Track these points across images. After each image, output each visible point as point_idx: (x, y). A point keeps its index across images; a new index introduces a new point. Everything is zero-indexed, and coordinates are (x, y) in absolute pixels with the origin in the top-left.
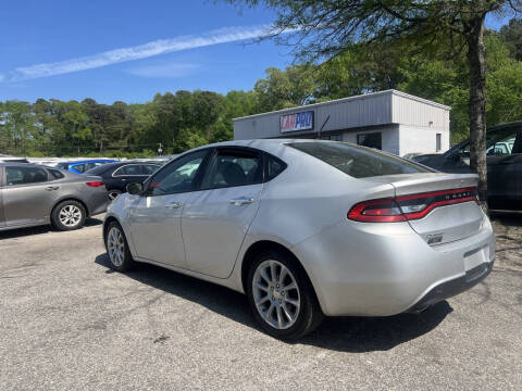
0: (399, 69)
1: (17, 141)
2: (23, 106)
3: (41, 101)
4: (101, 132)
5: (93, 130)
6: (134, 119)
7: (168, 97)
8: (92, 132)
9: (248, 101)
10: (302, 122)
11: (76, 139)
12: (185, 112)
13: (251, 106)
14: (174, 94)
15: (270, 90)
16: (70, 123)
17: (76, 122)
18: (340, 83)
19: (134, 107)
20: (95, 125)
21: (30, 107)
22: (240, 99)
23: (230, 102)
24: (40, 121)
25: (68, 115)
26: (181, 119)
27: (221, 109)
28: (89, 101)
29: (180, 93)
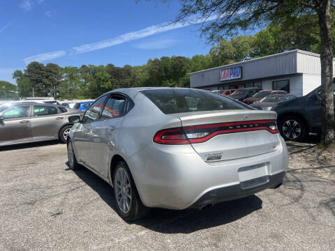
0: (312, 35)
1: (71, 90)
2: (74, 70)
3: (84, 66)
4: (117, 84)
5: (112, 83)
6: (135, 76)
7: (156, 61)
8: (112, 84)
9: (206, 61)
10: (235, 74)
11: (103, 88)
12: (166, 70)
13: (207, 64)
14: (160, 59)
15: (220, 53)
16: (100, 79)
17: (103, 78)
18: (268, 46)
19: (136, 68)
20: (113, 79)
21: (78, 70)
22: (201, 60)
23: (194, 63)
24: (83, 78)
25: (98, 74)
26: (164, 74)
27: (188, 68)
28: (110, 66)
29: (163, 58)
